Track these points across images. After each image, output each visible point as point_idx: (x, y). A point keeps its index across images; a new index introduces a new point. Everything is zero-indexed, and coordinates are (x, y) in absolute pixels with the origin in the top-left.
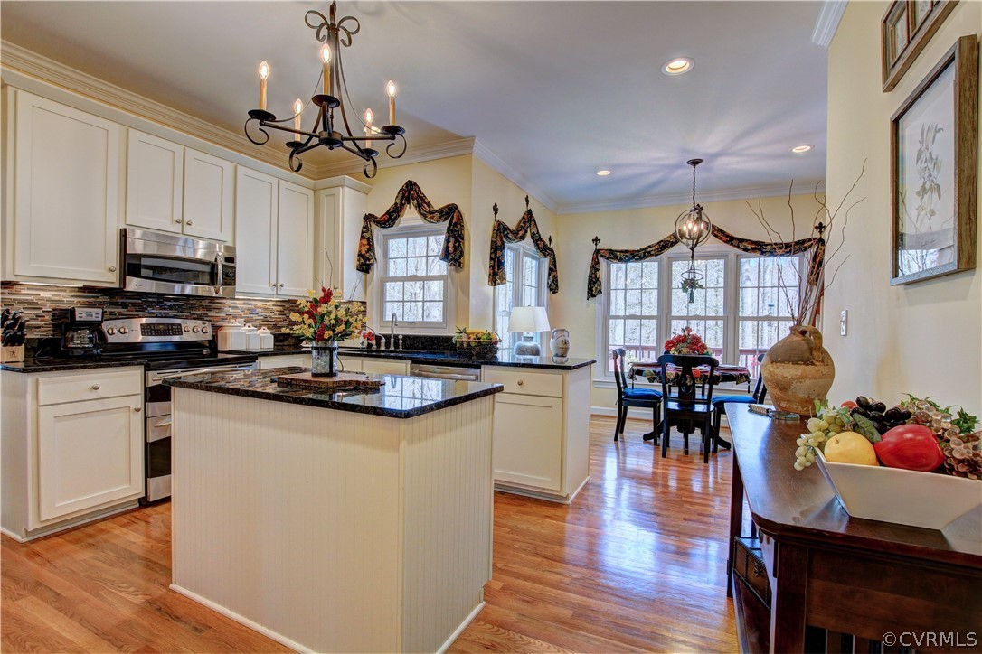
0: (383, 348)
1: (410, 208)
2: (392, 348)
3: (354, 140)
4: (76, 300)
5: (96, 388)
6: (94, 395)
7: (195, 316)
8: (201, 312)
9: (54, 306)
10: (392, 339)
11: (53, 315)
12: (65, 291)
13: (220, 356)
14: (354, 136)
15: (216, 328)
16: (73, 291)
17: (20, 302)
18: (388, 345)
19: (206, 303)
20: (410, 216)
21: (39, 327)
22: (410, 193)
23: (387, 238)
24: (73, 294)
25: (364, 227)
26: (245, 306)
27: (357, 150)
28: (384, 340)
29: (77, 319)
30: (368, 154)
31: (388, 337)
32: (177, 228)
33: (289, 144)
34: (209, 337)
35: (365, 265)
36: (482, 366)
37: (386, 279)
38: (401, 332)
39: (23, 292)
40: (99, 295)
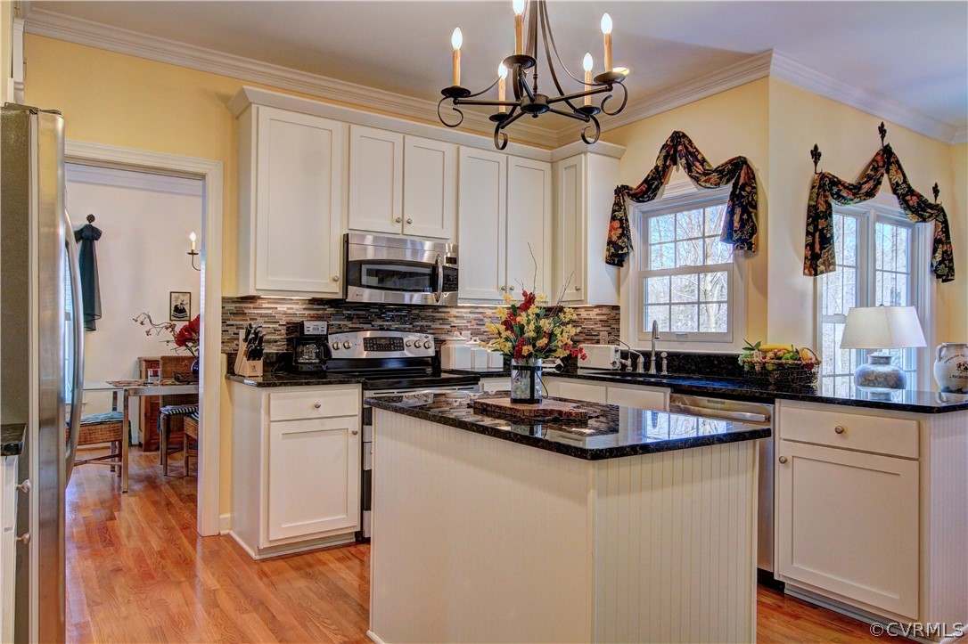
0: (641, 370)
1: (678, 170)
2: (653, 371)
3: (566, 100)
4: (307, 312)
5: (317, 407)
6: (315, 414)
7: (418, 329)
8: (424, 323)
9: (288, 319)
10: (653, 358)
11: (288, 329)
12: (298, 303)
13: (444, 376)
14: (567, 94)
15: (439, 342)
16: (304, 304)
17: (262, 316)
18: (647, 366)
19: (429, 313)
20: (678, 182)
21: (276, 342)
22: (678, 149)
23: (646, 216)
24: (304, 307)
25: (615, 204)
26: (472, 316)
27: (572, 111)
28: (641, 359)
29: (306, 333)
30: (587, 112)
31: (647, 355)
32: (397, 228)
33: (493, 118)
34: (431, 352)
35: (617, 256)
36: (777, 400)
37: (645, 274)
38: (664, 348)
39: (264, 306)
40: (326, 307)
